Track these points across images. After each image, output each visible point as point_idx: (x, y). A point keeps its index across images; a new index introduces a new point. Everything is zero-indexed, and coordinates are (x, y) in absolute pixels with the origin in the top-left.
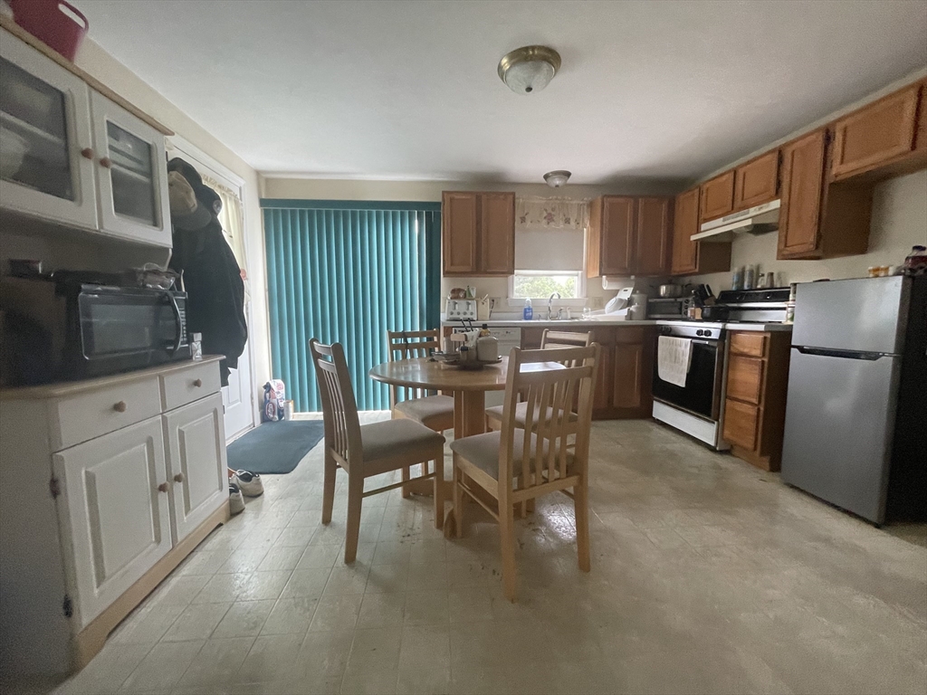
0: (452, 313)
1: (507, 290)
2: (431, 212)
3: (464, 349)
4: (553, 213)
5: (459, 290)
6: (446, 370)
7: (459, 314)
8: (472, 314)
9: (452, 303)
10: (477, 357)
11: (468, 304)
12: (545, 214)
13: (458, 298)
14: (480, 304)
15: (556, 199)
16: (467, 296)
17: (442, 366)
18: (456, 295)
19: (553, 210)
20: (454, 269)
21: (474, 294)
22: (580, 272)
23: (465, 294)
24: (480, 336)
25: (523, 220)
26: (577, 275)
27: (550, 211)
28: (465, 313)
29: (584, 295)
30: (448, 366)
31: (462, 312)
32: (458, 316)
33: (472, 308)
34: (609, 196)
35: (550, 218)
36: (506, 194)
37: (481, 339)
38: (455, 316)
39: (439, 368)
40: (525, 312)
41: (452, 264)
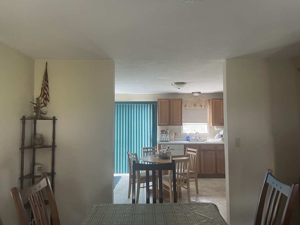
0: (161, 139)
1: (181, 130)
2: (154, 105)
3: (163, 154)
4: (196, 104)
5: (164, 131)
6: (158, 159)
7: (163, 139)
8: (168, 139)
9: (161, 135)
10: (166, 156)
11: (167, 136)
12: (193, 104)
13: (163, 133)
14: (171, 135)
15: (197, 99)
16: (166, 133)
17: (158, 158)
18: (162, 132)
19: (196, 102)
20: (161, 124)
21: (168, 132)
22: (207, 123)
23: (166, 132)
24: (167, 150)
25: (185, 106)
26: (206, 124)
27: (195, 103)
28: (165, 139)
29: (209, 132)
30: (159, 158)
31: (164, 138)
32: (163, 140)
33: (168, 137)
34: (214, 99)
35: (195, 105)
36: (179, 99)
37: (167, 151)
38: (162, 140)
39: (157, 158)
40: (187, 138)
41: (161, 123)
